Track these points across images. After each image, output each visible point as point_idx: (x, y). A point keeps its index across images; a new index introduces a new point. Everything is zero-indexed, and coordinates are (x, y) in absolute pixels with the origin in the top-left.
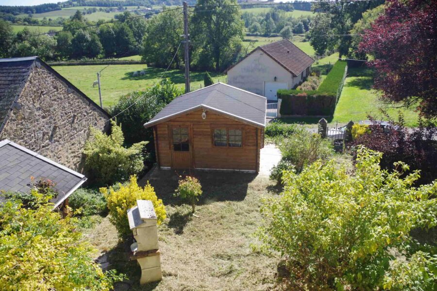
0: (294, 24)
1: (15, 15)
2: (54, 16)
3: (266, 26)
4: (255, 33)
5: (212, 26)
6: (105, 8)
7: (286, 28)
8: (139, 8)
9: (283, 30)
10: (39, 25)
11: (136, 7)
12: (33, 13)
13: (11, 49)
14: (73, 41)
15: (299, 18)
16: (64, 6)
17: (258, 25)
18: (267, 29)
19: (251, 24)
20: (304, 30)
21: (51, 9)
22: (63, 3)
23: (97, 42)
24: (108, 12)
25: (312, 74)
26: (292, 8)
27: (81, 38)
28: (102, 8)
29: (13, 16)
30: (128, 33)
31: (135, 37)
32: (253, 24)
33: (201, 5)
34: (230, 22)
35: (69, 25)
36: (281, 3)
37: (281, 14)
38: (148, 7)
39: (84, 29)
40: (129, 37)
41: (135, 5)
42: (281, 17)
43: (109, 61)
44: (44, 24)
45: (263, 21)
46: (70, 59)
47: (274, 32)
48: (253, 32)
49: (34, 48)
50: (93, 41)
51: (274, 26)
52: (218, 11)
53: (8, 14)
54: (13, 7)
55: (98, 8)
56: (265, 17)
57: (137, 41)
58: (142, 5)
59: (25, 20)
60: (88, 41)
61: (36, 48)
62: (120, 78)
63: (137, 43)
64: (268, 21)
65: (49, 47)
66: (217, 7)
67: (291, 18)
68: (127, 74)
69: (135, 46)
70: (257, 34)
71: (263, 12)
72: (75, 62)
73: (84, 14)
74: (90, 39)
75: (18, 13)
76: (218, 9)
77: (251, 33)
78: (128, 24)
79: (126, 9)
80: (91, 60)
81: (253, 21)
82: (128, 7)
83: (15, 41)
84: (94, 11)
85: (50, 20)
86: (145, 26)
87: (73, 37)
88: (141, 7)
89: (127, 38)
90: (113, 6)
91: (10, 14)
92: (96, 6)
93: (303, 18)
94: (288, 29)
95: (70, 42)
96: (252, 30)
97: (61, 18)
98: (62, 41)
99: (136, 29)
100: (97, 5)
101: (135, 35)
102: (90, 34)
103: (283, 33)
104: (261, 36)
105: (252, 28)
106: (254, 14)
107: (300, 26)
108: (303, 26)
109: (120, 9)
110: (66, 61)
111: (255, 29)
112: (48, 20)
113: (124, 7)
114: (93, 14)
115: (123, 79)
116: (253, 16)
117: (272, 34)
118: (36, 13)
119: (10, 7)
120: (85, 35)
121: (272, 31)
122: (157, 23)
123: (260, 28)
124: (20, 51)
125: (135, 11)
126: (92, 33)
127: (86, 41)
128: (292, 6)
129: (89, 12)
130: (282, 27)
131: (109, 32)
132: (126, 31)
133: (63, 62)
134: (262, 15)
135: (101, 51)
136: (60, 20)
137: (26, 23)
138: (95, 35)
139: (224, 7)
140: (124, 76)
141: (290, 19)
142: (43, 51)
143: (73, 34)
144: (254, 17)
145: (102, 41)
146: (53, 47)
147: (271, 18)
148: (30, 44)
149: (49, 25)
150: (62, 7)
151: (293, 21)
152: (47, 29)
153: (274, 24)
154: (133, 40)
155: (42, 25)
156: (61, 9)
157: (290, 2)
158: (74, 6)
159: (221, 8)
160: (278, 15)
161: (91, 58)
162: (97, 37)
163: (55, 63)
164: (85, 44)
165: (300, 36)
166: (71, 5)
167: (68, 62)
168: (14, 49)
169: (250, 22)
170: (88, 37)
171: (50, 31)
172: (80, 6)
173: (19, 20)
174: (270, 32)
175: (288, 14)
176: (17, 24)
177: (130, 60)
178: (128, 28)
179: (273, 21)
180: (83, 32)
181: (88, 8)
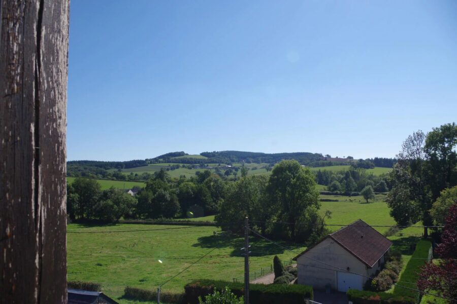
0: (376, 182)
1: (106, 169)
2: (140, 172)
3: (346, 184)
4: (335, 192)
5: (287, 195)
6: (188, 165)
7: (367, 187)
8: (219, 165)
9: (364, 190)
10: (126, 181)
11: (218, 164)
12: (122, 168)
13: (96, 205)
14: (153, 200)
15: (380, 176)
16: (151, 163)
17: (338, 183)
18: (347, 187)
19: (331, 183)
20: (387, 188)
21: (139, 165)
22: (150, 160)
23: (175, 202)
24: (190, 168)
25: (392, 258)
26: (372, 166)
27: (161, 198)
28: (185, 165)
29: (105, 170)
30: (206, 193)
31: (212, 198)
32: (332, 183)
33: (276, 177)
34: (305, 192)
35: (152, 185)
36: (361, 160)
37: (361, 172)
38: (228, 164)
39: (165, 189)
40: (207, 198)
41: (216, 162)
42: (362, 175)
43: (185, 221)
44: (130, 180)
45: (343, 179)
46: (147, 217)
47: (355, 190)
48: (333, 190)
49: (115, 206)
50: (172, 200)
51: (355, 184)
52: (292, 182)
53: (100, 169)
54: (106, 162)
55: (181, 165)
56: (344, 175)
57: (214, 201)
58: (223, 163)
59: (114, 175)
60: (167, 201)
61: (118, 206)
62: (192, 244)
63: (214, 203)
64: (348, 179)
65: (130, 205)
66: (292, 179)
67: (372, 175)
68: (200, 239)
69: (212, 206)
70: (337, 193)
71: (342, 170)
72: (152, 221)
73: (168, 170)
74: (169, 199)
75: (109, 167)
76: (293, 181)
77: (330, 192)
78: (206, 185)
79: (207, 166)
80: (167, 220)
81: (333, 179)
82: (209, 164)
83: (101, 199)
84: (178, 167)
85: (136, 175)
86: (223, 187)
87: (153, 197)
88: (221, 164)
89: (204, 198)
90: (196, 163)
91: (102, 169)
92: (179, 163)
93: (385, 176)
94: (369, 189)
95: (150, 201)
96: (332, 188)
97: (146, 173)
98: (142, 200)
99: (214, 190)
100: (180, 161)
101: (212, 196)
102: (170, 194)
103: (364, 192)
104: (341, 194)
105: (332, 187)
106: (333, 172)
107: (382, 184)
108: (385, 184)
109: (202, 166)
110: (144, 219)
111: (335, 188)
112: (134, 175)
113: (206, 165)
114: (176, 170)
115: (195, 245)
116: (332, 173)
117: (353, 193)
118: (125, 168)
119: (103, 162)
120: (165, 195)
121: (353, 189)
122: (233, 191)
123: (340, 186)
124: (103, 208)
125: (216, 168)
126: (171, 193)
127: (166, 200)
128: (373, 163)
129: (173, 168)
130: (363, 187)
131: (188, 193)
132: (205, 192)
133: (141, 221)
134: (341, 173)
135: (178, 211)
136: (145, 175)
137: (115, 178)
138: (175, 195)
139: (298, 179)
140: (196, 242)
141: (371, 177)
142: (124, 209)
143: (154, 193)
144: (333, 175)
145: (180, 201)
146: (133, 206)
147: (351, 177)
148: (113, 202)
149: (135, 180)
150: (148, 163)
151: (374, 179)
152: (132, 185)
153: (354, 183)
154: (210, 200)
155: (128, 181)
156: (147, 165)
157: (370, 159)
158: (160, 162)
159: (295, 180)
160: (358, 173)
161: (168, 218)
162: (175, 197)
163: (133, 221)
164: (163, 204)
165: (383, 194)
166: (157, 161)
167: (145, 221)
168: (98, 206)
169: (330, 180)
170: (168, 196)
171: (134, 188)
172: (165, 162)
173: (109, 175)
174: (351, 190)
175: (369, 172)
176: (106, 178)
177: (205, 221)
178: (207, 189)
179: (353, 180)
180: (163, 193)
181: (172, 164)
